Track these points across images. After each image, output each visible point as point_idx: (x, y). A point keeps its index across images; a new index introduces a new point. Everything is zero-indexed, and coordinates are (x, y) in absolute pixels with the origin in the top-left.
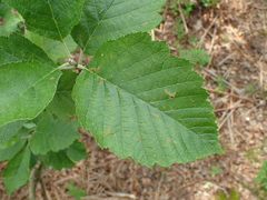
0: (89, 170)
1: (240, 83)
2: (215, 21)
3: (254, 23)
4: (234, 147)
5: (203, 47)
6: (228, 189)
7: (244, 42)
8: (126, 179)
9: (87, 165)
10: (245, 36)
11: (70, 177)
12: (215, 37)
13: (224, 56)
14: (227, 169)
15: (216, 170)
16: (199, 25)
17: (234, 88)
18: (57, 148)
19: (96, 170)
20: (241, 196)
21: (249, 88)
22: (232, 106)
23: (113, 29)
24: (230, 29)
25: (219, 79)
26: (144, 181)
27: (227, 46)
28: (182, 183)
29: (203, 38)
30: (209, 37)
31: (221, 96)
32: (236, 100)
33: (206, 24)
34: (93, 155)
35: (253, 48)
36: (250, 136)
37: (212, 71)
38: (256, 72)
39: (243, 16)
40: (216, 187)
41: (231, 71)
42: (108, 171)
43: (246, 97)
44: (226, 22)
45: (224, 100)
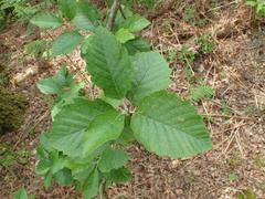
0: (135, 187)
1: (240, 107)
2: (214, 63)
3: (244, 60)
4: (244, 157)
5: (208, 83)
6: (244, 191)
7: (239, 76)
8: (163, 191)
9: (133, 183)
10: (238, 71)
11: (121, 194)
12: (216, 75)
13: (225, 88)
14: (241, 175)
15: (232, 177)
16: (202, 68)
17: (236, 112)
18: (117, 166)
19: (140, 187)
20: (256, 195)
21: (248, 110)
22: (237, 125)
23: (147, 90)
24: (226, 67)
25: (223, 106)
26: (177, 191)
27: (226, 80)
28: (207, 190)
29: (206, 77)
30: (211, 76)
31: (227, 119)
32: (239, 120)
33: (207, 67)
34: (136, 175)
35: (246, 79)
36: (256, 147)
37: (218, 101)
38: (252, 97)
39: (235, 57)
40: (235, 190)
41: (232, 99)
42: (149, 187)
43: (247, 117)
44: (222, 63)
45: (230, 121)
